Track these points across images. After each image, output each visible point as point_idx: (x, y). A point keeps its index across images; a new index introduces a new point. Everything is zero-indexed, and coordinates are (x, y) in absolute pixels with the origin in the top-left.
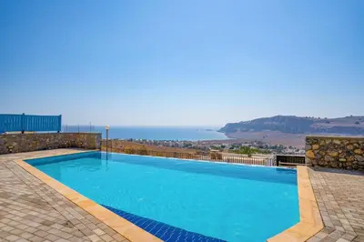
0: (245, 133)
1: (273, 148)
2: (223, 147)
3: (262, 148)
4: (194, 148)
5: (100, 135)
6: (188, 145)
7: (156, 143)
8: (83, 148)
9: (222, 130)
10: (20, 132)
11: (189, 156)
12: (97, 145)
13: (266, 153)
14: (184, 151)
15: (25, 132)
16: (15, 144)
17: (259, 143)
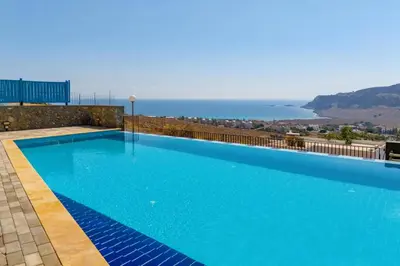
0: (346, 111)
1: (390, 132)
2: (310, 129)
3: (370, 133)
4: (267, 130)
5: (122, 108)
6: (258, 126)
7: (214, 123)
8: (99, 126)
9: (309, 105)
10: (18, 104)
11: (261, 142)
12: (118, 122)
13: (377, 139)
14: (254, 133)
15: (25, 104)
16: (11, 119)
17: (367, 124)
